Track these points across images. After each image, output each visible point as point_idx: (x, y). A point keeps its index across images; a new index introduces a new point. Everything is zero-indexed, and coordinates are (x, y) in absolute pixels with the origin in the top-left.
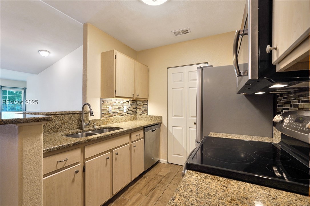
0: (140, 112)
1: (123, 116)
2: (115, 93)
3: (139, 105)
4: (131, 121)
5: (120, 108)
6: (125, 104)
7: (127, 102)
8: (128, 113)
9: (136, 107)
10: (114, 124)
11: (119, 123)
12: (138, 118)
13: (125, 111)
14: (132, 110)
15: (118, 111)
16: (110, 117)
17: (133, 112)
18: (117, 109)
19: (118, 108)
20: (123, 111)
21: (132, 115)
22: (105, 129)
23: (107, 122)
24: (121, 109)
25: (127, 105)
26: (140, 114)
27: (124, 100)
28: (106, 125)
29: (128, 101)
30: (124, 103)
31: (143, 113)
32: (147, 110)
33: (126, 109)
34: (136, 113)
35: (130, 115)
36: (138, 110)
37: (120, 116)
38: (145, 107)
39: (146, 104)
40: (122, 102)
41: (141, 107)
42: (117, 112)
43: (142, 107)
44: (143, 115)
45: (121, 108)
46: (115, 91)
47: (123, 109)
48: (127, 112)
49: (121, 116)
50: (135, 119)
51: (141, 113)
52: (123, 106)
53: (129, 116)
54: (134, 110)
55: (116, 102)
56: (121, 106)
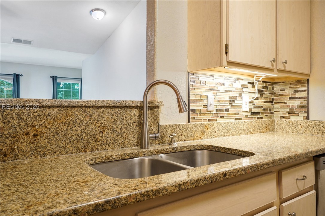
0: (284, 111)
1: (240, 119)
2: (226, 53)
3: (281, 92)
4: (260, 132)
5: (232, 100)
6: (244, 89)
7: (250, 86)
8: (252, 114)
9: (273, 99)
10: (221, 138)
11: (231, 137)
12: (276, 126)
13: (246, 108)
14: (262, 107)
15: (229, 107)
16: (209, 120)
17: (264, 110)
18: (226, 101)
19: (228, 99)
20: (240, 107)
21: (262, 118)
22: (199, 152)
23: (204, 133)
24: (237, 102)
25: (250, 92)
26: (283, 117)
27: (242, 79)
28: (200, 140)
29: (253, 83)
30: (244, 86)
31: (292, 113)
32: (305, 107)
33: (248, 103)
34: (272, 113)
35: (258, 118)
36: (276, 107)
37: (233, 120)
38: (300, 98)
39: (305, 91)
40: (238, 84)
41: (286, 99)
42: (227, 110)
43: (290, 98)
44: (293, 118)
45: (236, 99)
46: (227, 47)
47: (240, 102)
48: (250, 110)
49: (236, 119)
50: (271, 129)
51: (287, 115)
52: (240, 95)
53: (254, 121)
54: (267, 106)
55: (224, 84)
56: (237, 95)
